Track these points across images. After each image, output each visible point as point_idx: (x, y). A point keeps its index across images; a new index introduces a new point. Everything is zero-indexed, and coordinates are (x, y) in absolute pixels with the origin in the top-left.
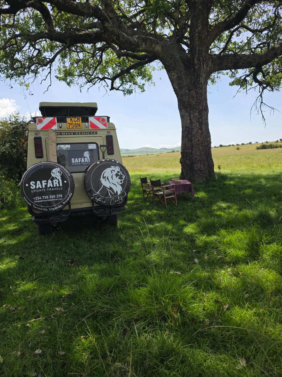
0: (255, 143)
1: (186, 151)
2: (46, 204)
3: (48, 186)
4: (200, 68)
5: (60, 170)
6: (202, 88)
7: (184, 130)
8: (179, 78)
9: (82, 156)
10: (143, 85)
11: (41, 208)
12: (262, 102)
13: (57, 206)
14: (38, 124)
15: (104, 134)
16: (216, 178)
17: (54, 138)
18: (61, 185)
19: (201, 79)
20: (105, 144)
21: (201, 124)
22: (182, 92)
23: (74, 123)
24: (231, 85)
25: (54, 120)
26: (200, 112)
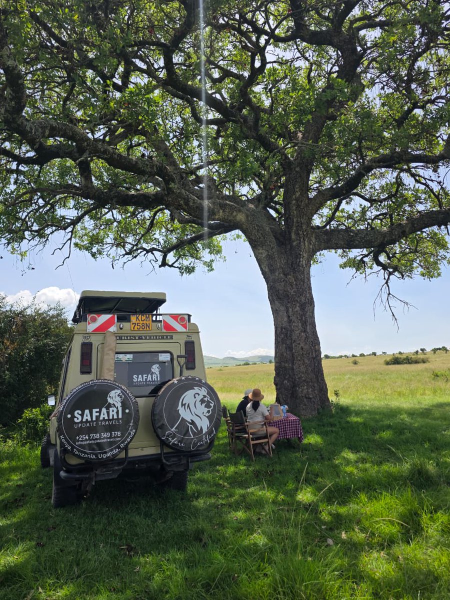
0: (381, 354)
1: (283, 364)
2: (95, 447)
3: (101, 418)
4: (299, 245)
5: (122, 392)
6: (303, 273)
7: (278, 332)
8: (270, 257)
9: (149, 372)
10: (212, 261)
11: (85, 453)
12: (389, 294)
13: (112, 450)
14: (89, 323)
15: (183, 340)
16: (333, 411)
17: (113, 344)
18: (120, 416)
19: (301, 259)
20: (183, 353)
21: (304, 323)
22: (274, 277)
23: (141, 322)
24: (343, 268)
25: (113, 318)
26: (303, 306)
